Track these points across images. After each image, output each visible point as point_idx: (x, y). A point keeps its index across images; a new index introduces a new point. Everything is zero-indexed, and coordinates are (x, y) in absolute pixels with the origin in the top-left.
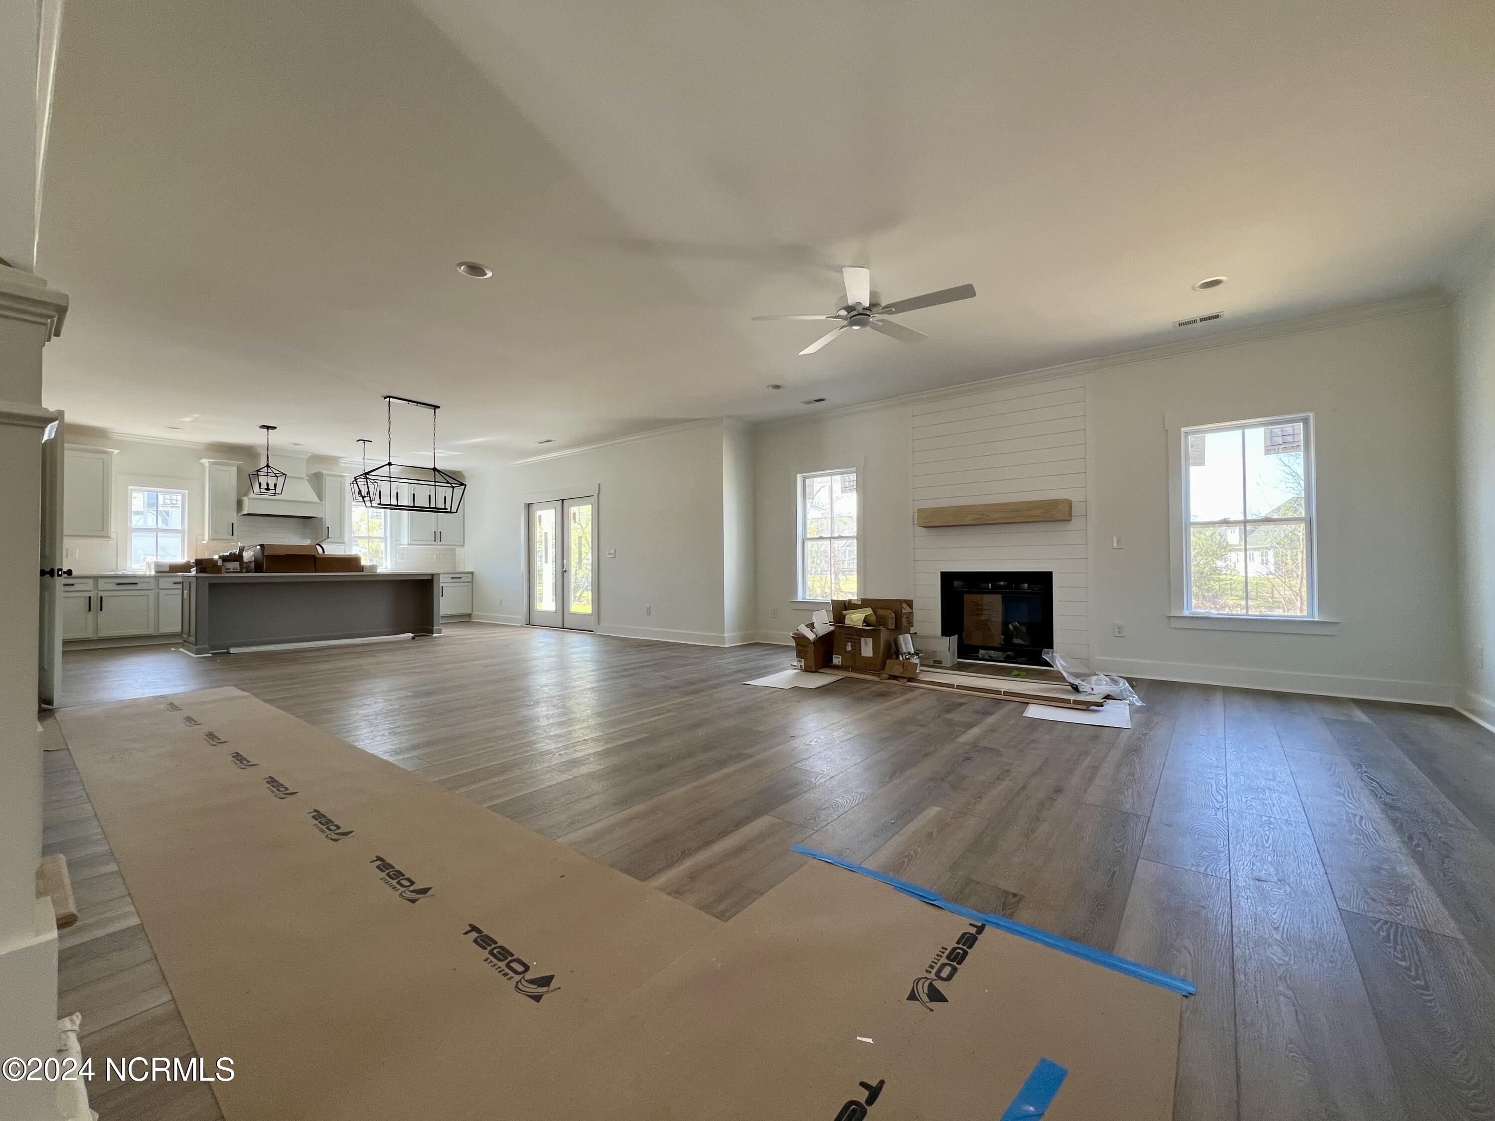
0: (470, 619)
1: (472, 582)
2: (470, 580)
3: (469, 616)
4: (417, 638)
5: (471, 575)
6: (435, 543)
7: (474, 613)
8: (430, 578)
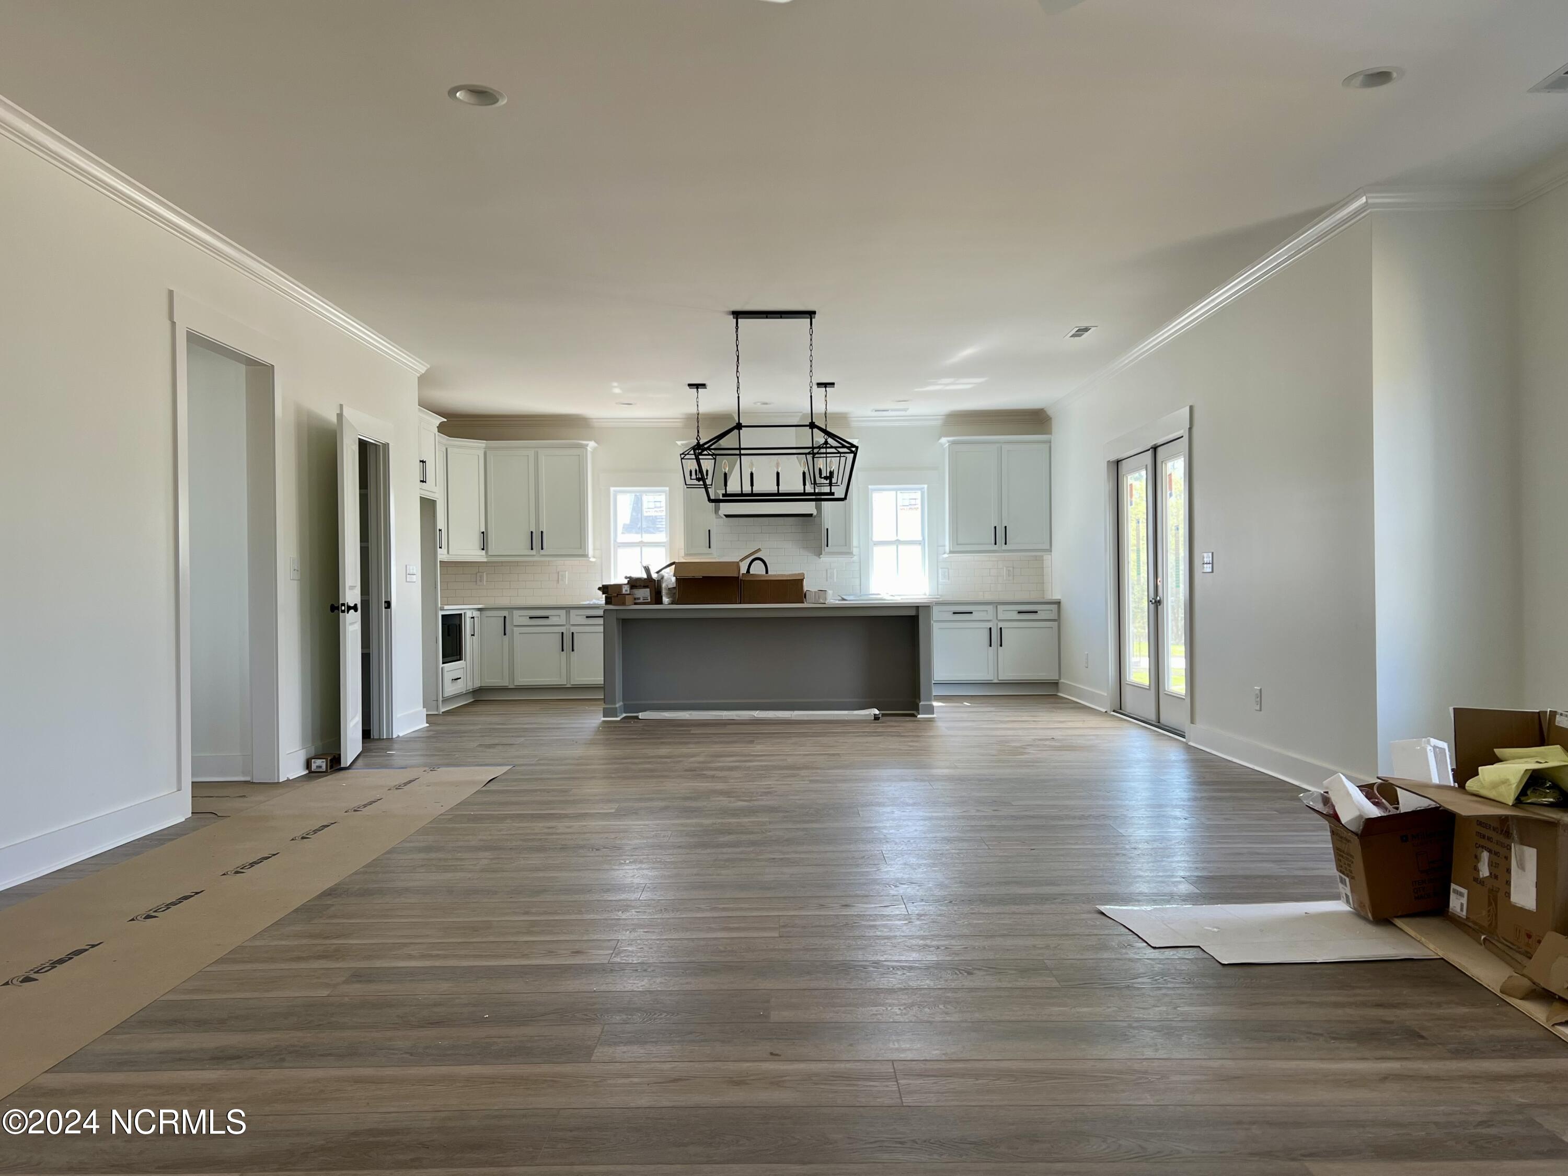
0: (1058, 691)
1: (1058, 620)
2: (1053, 616)
3: (1055, 684)
4: (882, 719)
5: (1056, 606)
6: (995, 547)
7: (1062, 681)
8: (913, 613)
